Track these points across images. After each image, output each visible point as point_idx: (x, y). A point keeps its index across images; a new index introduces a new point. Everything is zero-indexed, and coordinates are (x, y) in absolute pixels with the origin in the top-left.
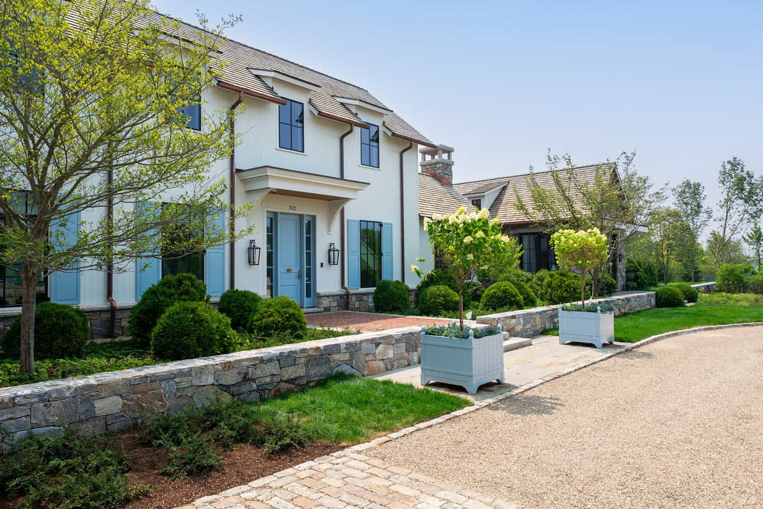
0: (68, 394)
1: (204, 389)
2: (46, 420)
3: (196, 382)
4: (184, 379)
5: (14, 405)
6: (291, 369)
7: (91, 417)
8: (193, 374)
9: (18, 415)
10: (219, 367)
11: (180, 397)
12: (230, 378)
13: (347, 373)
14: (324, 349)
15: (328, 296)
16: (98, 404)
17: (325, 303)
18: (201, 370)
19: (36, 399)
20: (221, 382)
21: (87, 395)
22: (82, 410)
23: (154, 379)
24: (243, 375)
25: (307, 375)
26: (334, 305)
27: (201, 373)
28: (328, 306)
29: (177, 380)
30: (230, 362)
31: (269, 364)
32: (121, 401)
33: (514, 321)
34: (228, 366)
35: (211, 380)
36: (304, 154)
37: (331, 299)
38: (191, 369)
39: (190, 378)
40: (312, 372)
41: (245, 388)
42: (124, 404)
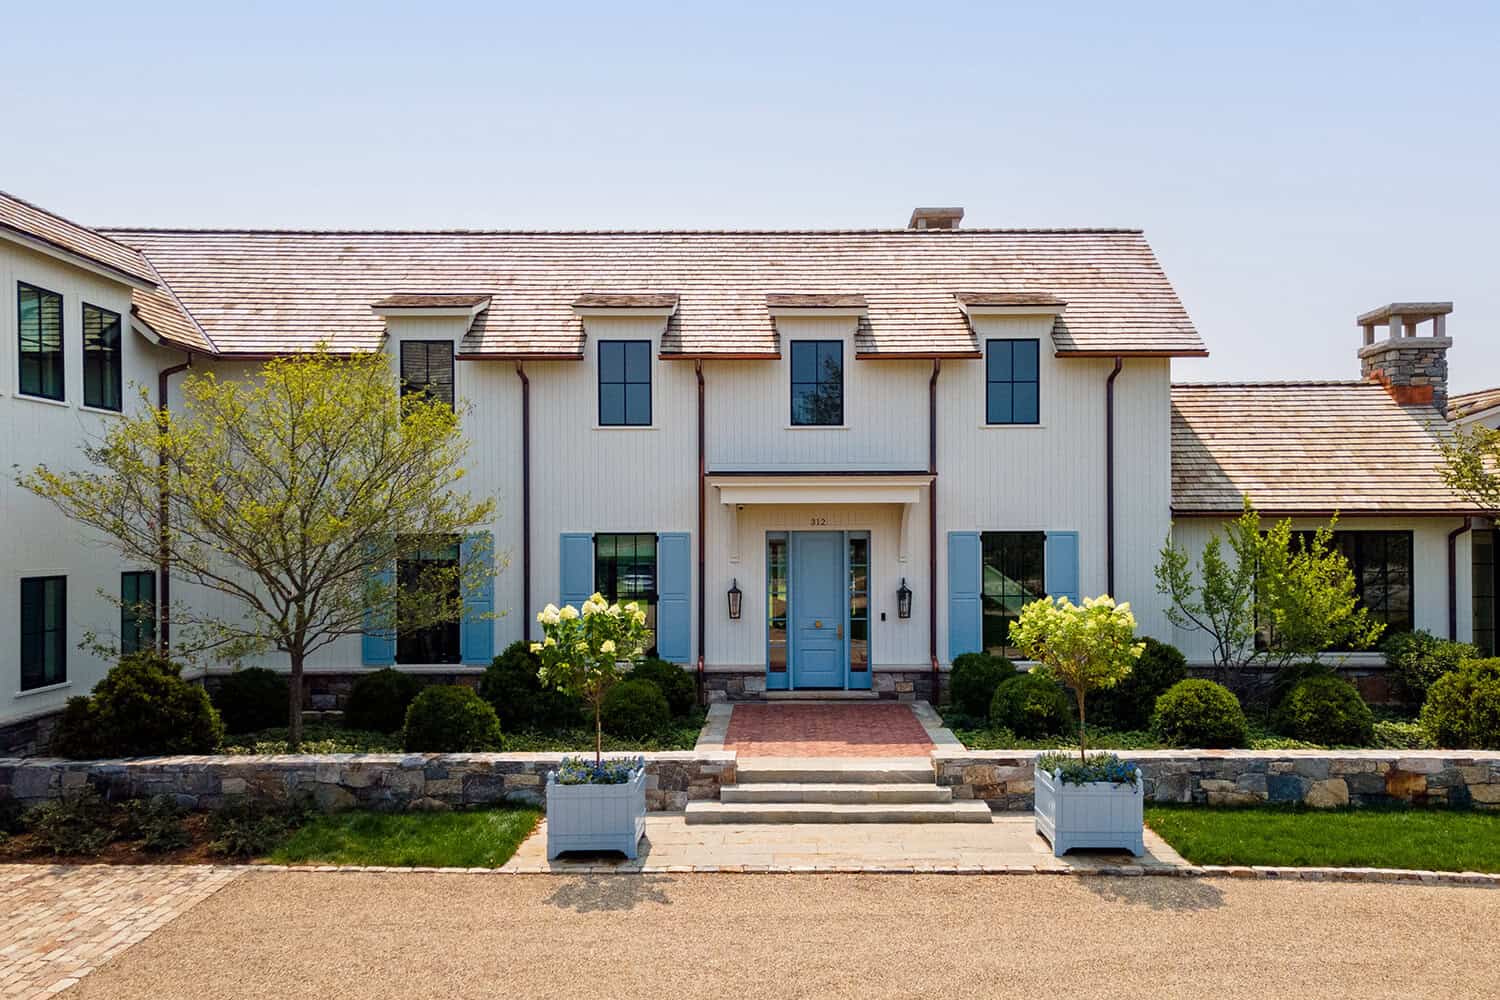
0: (201, 770)
1: (329, 786)
2: (184, 789)
3: (319, 778)
4: (307, 773)
5: (163, 772)
6: (440, 783)
7: (217, 792)
8: (317, 769)
9: (165, 780)
10: (347, 767)
11: (301, 790)
12: (359, 781)
13: (528, 801)
14: (496, 766)
15: (891, 673)
16: (225, 783)
17: (886, 684)
18: (327, 767)
19: (178, 770)
20: (346, 782)
21: (218, 772)
22: (211, 784)
23: (278, 768)
24: (373, 780)
25: (465, 795)
26: (908, 689)
27: (327, 770)
28: (893, 689)
29: (300, 773)
30: (361, 764)
31: (411, 772)
32: (244, 783)
33: (1008, 770)
34: (358, 767)
35: (336, 779)
36: (845, 426)
37: (899, 679)
38: (315, 765)
39: (313, 773)
40: (472, 792)
41: (375, 795)
42: (247, 787)
